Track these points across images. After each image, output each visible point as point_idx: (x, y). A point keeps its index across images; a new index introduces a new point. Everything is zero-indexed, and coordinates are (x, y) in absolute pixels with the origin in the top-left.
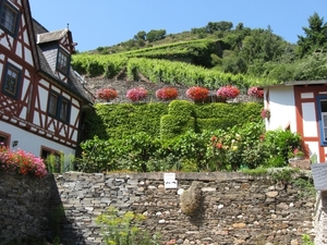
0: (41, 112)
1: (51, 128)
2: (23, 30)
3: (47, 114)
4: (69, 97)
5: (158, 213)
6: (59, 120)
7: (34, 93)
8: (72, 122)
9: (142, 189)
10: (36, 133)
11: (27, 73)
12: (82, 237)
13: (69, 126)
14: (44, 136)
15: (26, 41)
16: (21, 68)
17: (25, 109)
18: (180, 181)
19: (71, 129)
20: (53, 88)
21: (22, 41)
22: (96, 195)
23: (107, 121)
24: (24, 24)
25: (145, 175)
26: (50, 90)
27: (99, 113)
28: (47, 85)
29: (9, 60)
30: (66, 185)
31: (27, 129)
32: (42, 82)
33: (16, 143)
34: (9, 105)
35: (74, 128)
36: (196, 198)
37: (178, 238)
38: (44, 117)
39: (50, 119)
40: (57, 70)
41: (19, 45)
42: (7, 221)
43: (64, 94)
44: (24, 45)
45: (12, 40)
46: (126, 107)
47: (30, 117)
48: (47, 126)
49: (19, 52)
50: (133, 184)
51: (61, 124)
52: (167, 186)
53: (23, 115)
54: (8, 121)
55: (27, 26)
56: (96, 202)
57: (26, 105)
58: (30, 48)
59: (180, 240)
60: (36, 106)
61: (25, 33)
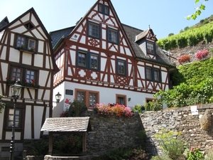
0: (141, 80)
1: (150, 87)
2: (122, 39)
3: (146, 80)
4: (158, 67)
5: (190, 130)
6: (154, 81)
7: (135, 70)
8: (164, 81)
9: (180, 117)
10: (141, 92)
11: (129, 61)
12: (155, 146)
13: (162, 83)
14: (146, 92)
15: (125, 44)
16: (125, 59)
17: (132, 80)
18: (200, 110)
19: (163, 85)
20: (147, 64)
21: (123, 45)
22: (159, 123)
23: (186, 75)
24: (122, 36)
25: (181, 109)
26: (145, 66)
27: (180, 72)
28: (143, 64)
29: (118, 57)
30: (145, 119)
31: (135, 90)
32: (139, 63)
33: (130, 99)
34: (122, 81)
35: (165, 84)
36: (208, 119)
37: (202, 145)
38: (144, 82)
39: (148, 82)
40: (148, 53)
41: (121, 48)
42: (114, 139)
43: (155, 66)
44: (124, 46)
45: (117, 46)
46: (196, 64)
47: (135, 84)
48: (147, 87)
49: (122, 52)
50: (176, 114)
51: (156, 83)
52: (193, 114)
53: (131, 83)
54: (123, 89)
55: (124, 36)
56: (159, 126)
57: (132, 78)
58: (128, 47)
59: (203, 146)
60: (138, 77)
61: (124, 40)
